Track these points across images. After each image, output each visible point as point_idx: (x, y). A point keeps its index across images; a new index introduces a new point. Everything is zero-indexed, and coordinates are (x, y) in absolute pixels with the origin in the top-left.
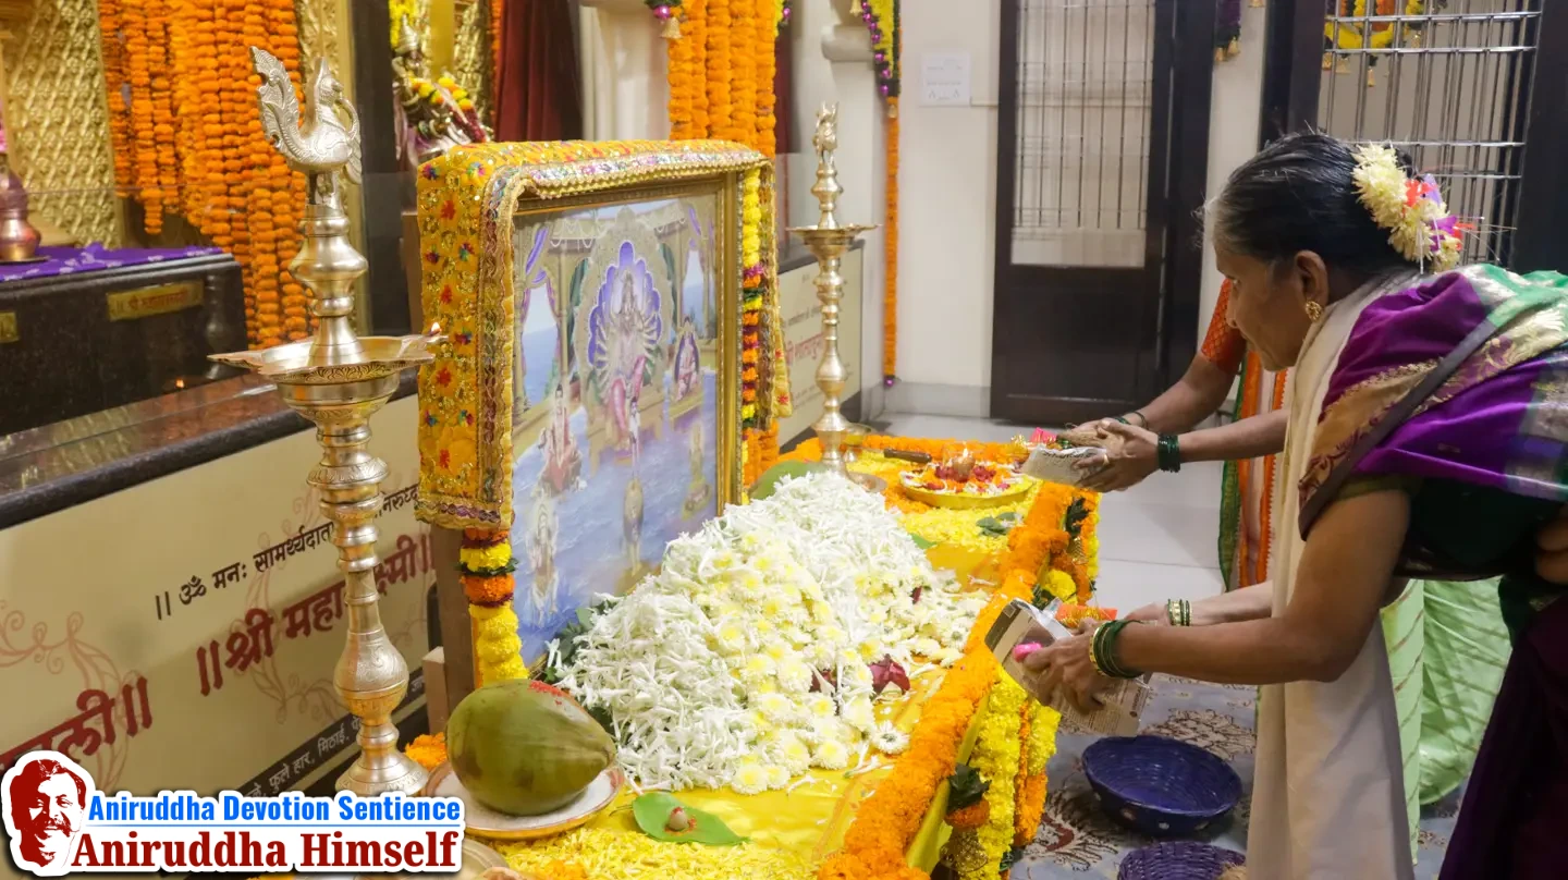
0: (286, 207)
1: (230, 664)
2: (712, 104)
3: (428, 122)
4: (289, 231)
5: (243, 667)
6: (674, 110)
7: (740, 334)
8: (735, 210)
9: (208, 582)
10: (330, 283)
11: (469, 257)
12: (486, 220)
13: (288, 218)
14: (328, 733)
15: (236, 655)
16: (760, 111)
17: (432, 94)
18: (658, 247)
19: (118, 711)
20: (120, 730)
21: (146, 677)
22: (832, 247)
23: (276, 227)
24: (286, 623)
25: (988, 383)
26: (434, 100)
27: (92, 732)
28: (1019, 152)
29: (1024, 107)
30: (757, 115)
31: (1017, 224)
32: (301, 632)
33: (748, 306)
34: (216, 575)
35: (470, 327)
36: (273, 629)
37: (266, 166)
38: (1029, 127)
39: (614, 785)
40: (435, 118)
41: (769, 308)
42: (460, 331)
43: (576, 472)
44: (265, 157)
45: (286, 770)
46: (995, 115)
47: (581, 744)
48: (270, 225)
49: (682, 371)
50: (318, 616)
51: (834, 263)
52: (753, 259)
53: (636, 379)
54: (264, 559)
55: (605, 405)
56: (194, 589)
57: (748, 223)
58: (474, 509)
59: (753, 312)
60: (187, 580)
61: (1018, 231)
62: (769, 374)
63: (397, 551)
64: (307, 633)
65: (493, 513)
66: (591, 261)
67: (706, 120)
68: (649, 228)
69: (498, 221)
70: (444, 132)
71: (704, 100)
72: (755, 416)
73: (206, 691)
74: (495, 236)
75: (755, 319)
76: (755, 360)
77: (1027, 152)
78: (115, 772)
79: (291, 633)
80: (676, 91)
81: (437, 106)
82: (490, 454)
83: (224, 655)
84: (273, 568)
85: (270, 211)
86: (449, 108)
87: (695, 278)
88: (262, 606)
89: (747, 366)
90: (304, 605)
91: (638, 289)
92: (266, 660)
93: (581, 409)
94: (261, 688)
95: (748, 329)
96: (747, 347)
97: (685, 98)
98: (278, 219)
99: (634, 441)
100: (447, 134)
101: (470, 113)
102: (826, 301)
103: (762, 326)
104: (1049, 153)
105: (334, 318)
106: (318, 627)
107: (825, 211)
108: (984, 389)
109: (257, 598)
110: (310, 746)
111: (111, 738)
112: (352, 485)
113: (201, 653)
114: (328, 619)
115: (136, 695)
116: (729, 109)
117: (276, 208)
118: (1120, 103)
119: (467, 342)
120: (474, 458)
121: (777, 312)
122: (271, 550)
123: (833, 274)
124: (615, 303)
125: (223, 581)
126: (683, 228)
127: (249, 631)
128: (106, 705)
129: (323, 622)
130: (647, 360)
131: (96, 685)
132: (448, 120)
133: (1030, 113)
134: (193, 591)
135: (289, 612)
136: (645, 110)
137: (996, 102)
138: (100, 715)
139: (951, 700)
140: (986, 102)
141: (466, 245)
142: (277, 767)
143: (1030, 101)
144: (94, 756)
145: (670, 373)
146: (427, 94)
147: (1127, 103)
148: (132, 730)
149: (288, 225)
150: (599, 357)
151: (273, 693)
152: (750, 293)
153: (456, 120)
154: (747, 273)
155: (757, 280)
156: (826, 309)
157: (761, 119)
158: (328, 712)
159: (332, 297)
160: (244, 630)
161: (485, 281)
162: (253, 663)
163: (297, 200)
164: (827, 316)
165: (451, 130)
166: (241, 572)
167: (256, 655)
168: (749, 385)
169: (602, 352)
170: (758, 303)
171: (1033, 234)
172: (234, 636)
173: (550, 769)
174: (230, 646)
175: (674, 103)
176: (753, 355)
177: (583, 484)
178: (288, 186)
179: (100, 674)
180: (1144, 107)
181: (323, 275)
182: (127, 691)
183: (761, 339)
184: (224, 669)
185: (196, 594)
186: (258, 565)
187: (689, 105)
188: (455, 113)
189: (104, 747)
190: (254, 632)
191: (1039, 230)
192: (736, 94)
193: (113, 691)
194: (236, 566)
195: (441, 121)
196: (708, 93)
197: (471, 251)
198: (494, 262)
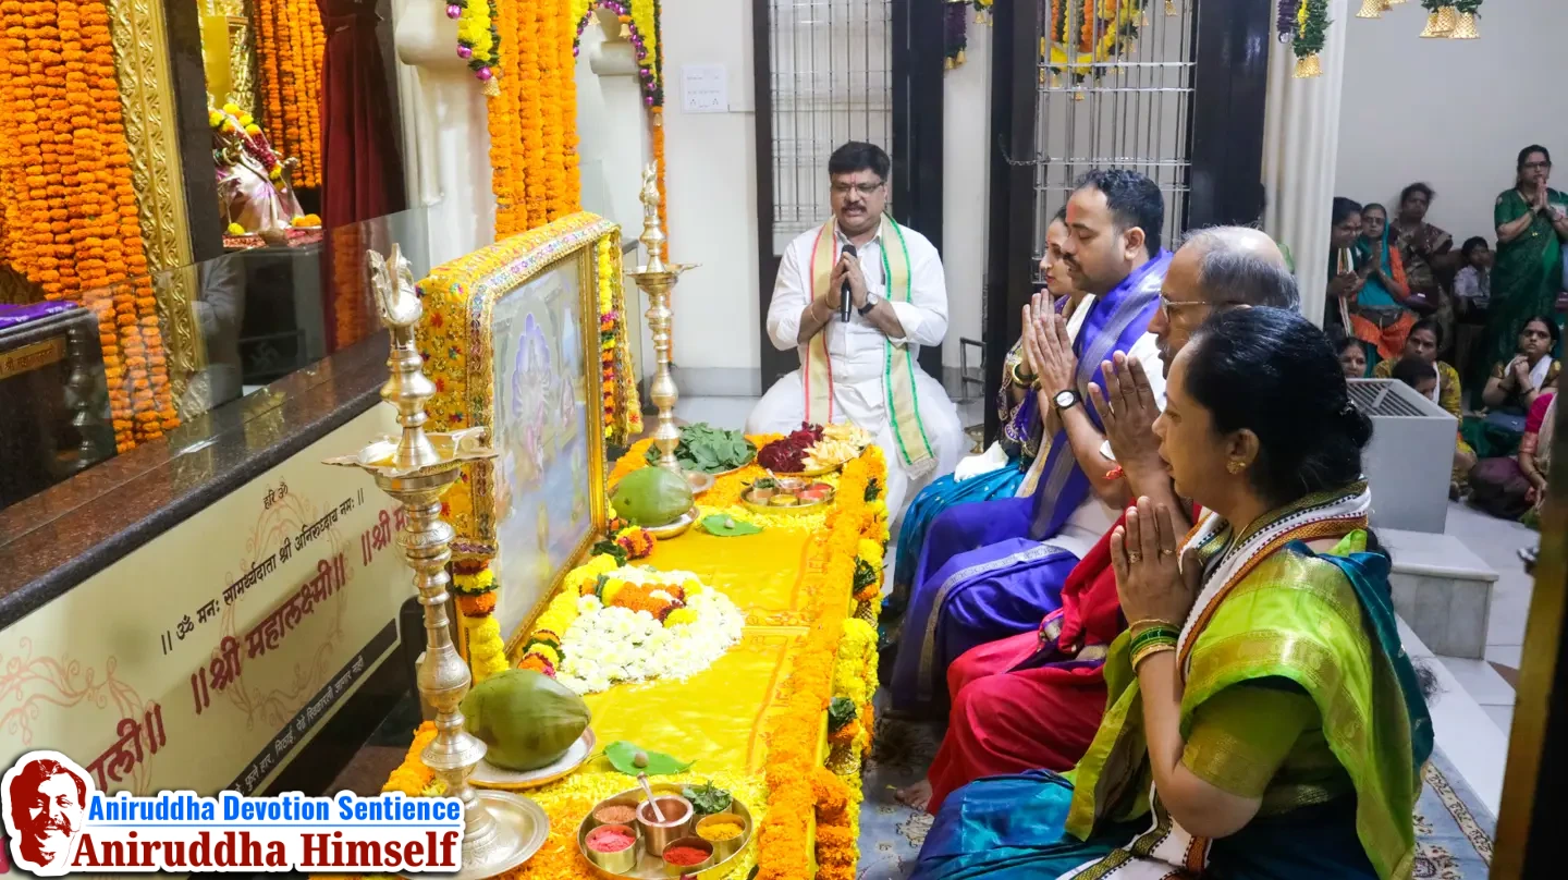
0: (118, 254)
1: (214, 685)
2: (527, 149)
3: (221, 150)
4: (121, 276)
5: (222, 687)
6: (495, 157)
7: (601, 370)
8: (592, 268)
9: (195, 618)
10: (411, 406)
11: (457, 356)
12: (470, 329)
13: (119, 264)
14: (281, 736)
15: (217, 677)
16: (568, 151)
17: (222, 122)
18: (547, 312)
19: (144, 733)
20: (146, 750)
21: (160, 703)
22: (660, 286)
23: (109, 272)
24: (248, 646)
25: (758, 364)
26: (225, 128)
27: (128, 753)
28: (775, 154)
29: (778, 112)
30: (564, 154)
31: (777, 219)
32: (258, 653)
33: (606, 346)
34: (199, 612)
35: (462, 409)
36: (240, 650)
37: (97, 215)
38: (782, 129)
39: (587, 743)
40: (226, 146)
41: (621, 345)
42: (453, 413)
43: (510, 503)
44: (96, 207)
45: (255, 771)
46: (752, 120)
47: (571, 712)
48: (104, 271)
49: (565, 408)
50: (269, 636)
51: (662, 298)
52: (606, 308)
53: (539, 422)
54: (231, 594)
55: (523, 446)
56: (186, 626)
57: (602, 278)
58: (472, 545)
59: (609, 350)
60: (181, 620)
61: (778, 227)
62: (624, 399)
63: (318, 574)
64: (262, 652)
65: (489, 547)
66: (511, 336)
67: (522, 164)
68: (541, 298)
69: (480, 328)
70: (237, 160)
71: (521, 146)
72: (613, 435)
73: (199, 711)
74: (478, 340)
75: (610, 356)
76: (612, 391)
77: (783, 153)
78: (146, 783)
79: (252, 654)
80: (497, 141)
81: (229, 134)
82: (484, 503)
83: (209, 678)
84: (237, 601)
85: (102, 258)
86: (240, 136)
87: (570, 330)
88: (231, 634)
89: (607, 394)
90: (258, 630)
91: (537, 351)
92: (237, 679)
93: (511, 453)
94: (235, 703)
95: (606, 364)
96: (607, 378)
97: (505, 146)
98: (111, 265)
99: (540, 470)
100: (240, 161)
101: (257, 137)
102: (656, 331)
103: (617, 360)
104: (802, 153)
105: (415, 428)
106: (270, 647)
107: (653, 256)
108: (754, 370)
109: (227, 629)
110: (270, 749)
111: (140, 758)
112: (432, 544)
113: (194, 678)
114: (276, 638)
115: (154, 719)
116: (542, 152)
117: (107, 255)
118: (864, 108)
119: (460, 420)
120: (470, 507)
121: (627, 347)
122: (234, 586)
123: (662, 308)
124: (525, 365)
125: (204, 617)
126: (561, 291)
127: (224, 656)
128: (136, 729)
129: (273, 643)
130: (545, 405)
131: (128, 716)
132: (240, 148)
133: (783, 118)
134: (186, 627)
135: (249, 637)
136: (467, 156)
137: (753, 109)
138: (132, 739)
139: (818, 652)
140: (743, 108)
141: (455, 348)
142: (249, 770)
143: (783, 107)
144: (130, 774)
145: (558, 412)
146: (217, 123)
147: (871, 107)
148: (154, 750)
149: (123, 271)
150: (518, 410)
151: (243, 706)
152: (607, 335)
153: (247, 147)
154: (604, 319)
155: (611, 323)
156: (657, 337)
157: (569, 158)
158: (280, 717)
159: (413, 415)
160: (221, 657)
161: (472, 375)
162: (228, 683)
163: (126, 246)
164: (658, 343)
165: (244, 156)
166: (215, 607)
167: (229, 676)
168: (608, 410)
169: (520, 405)
170: (612, 343)
171: (791, 227)
172: (215, 661)
173: (550, 733)
174: (212, 670)
175: (496, 151)
176: (610, 386)
177: (514, 511)
178: (118, 232)
179: (130, 704)
180: (886, 111)
181: (407, 401)
182: (148, 716)
183: (616, 371)
184: (209, 689)
185: (188, 630)
186: (226, 599)
187: (508, 152)
188: (247, 140)
189: (137, 765)
190: (227, 656)
191: (797, 224)
192: (547, 139)
193: (139, 719)
194: (212, 603)
195: (233, 148)
196: (523, 139)
197: (458, 351)
198: (479, 359)
